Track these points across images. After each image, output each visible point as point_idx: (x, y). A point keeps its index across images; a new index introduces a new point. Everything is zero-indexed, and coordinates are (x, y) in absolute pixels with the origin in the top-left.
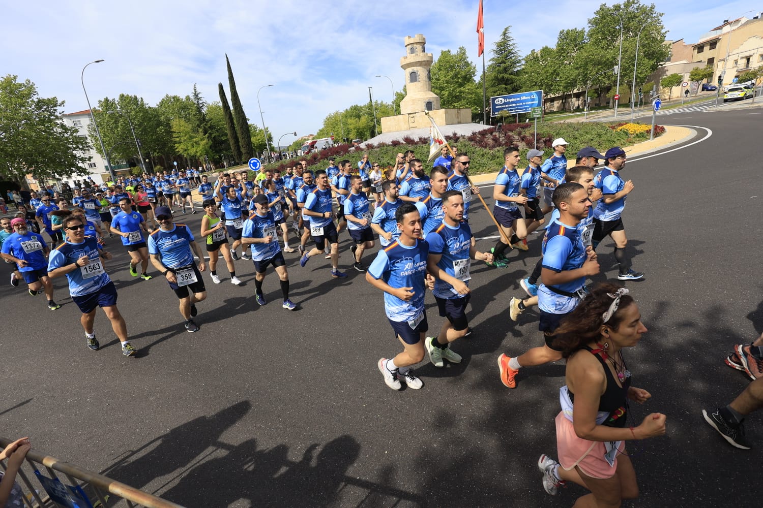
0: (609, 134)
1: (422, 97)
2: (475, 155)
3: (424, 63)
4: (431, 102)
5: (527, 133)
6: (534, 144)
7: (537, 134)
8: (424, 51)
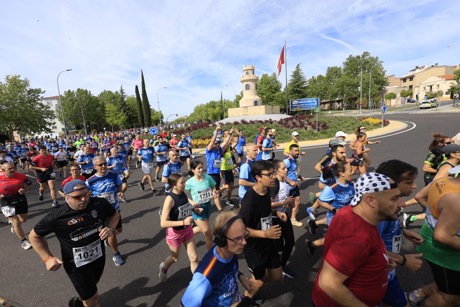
0: (358, 124)
1: (252, 98)
2: (283, 132)
3: (253, 80)
4: (257, 102)
5: (312, 120)
6: (316, 127)
7: (318, 122)
8: (254, 74)
